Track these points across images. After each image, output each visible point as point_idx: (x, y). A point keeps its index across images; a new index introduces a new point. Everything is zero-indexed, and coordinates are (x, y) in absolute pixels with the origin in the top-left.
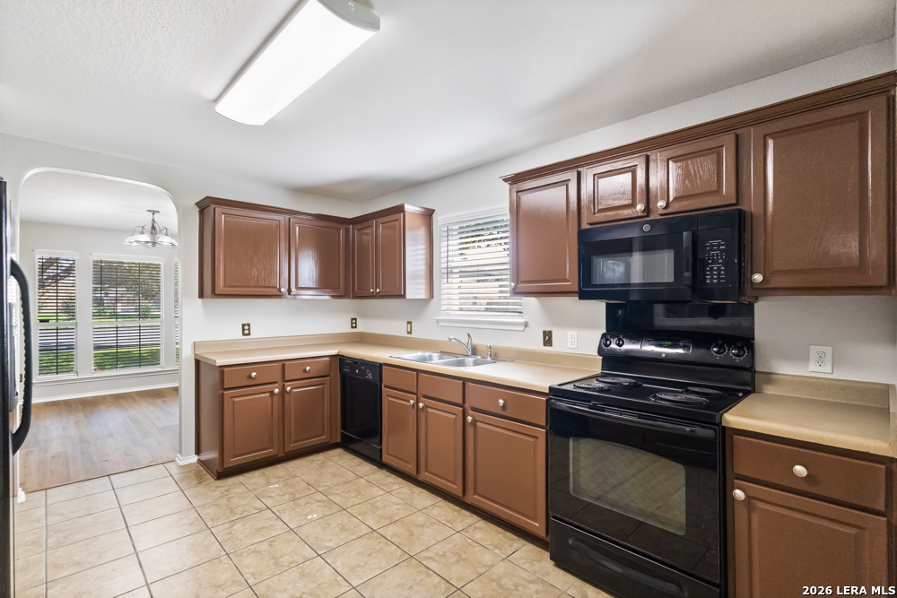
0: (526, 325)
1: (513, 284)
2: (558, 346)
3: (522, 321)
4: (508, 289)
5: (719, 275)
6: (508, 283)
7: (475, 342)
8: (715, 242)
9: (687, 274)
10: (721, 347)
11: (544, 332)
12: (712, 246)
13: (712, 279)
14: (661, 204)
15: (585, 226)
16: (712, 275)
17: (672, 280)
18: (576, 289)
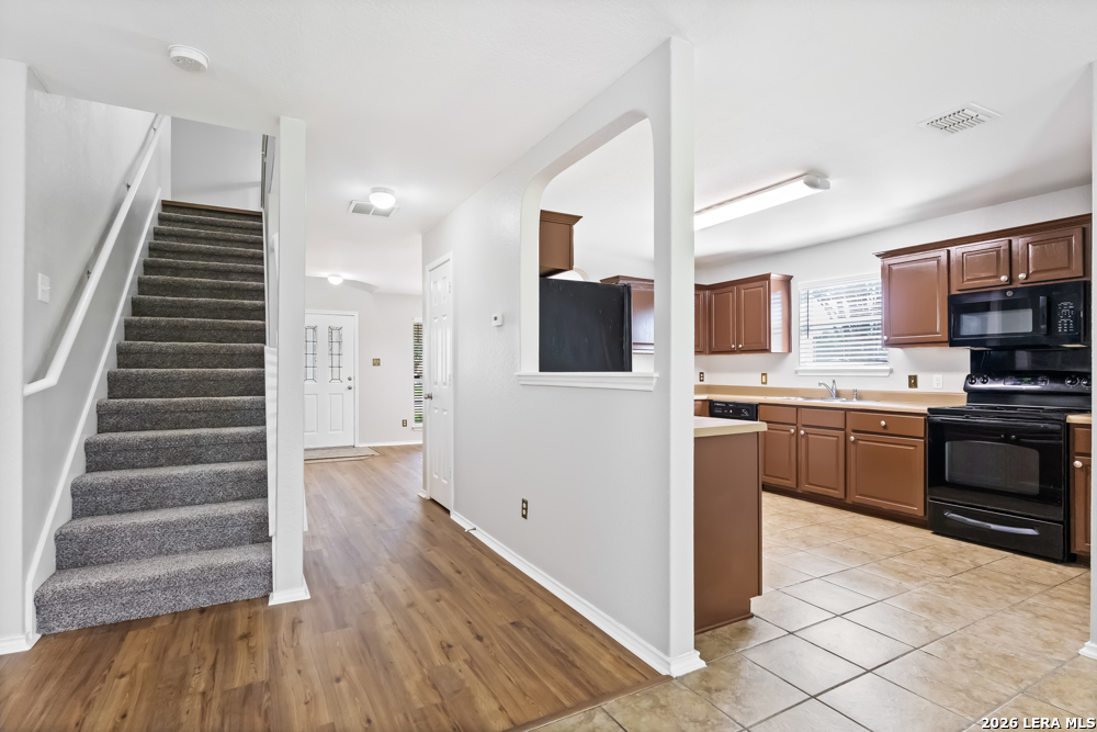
0: (891, 371)
1: (885, 338)
2: (922, 388)
3: (888, 368)
4: (880, 342)
5: (1068, 326)
6: (880, 337)
7: (838, 388)
8: (1065, 304)
9: (1043, 327)
10: (1073, 379)
11: (910, 377)
12: (1063, 306)
13: (1063, 329)
14: (1022, 276)
15: (954, 292)
16: (1063, 326)
17: (1031, 330)
18: (946, 339)
